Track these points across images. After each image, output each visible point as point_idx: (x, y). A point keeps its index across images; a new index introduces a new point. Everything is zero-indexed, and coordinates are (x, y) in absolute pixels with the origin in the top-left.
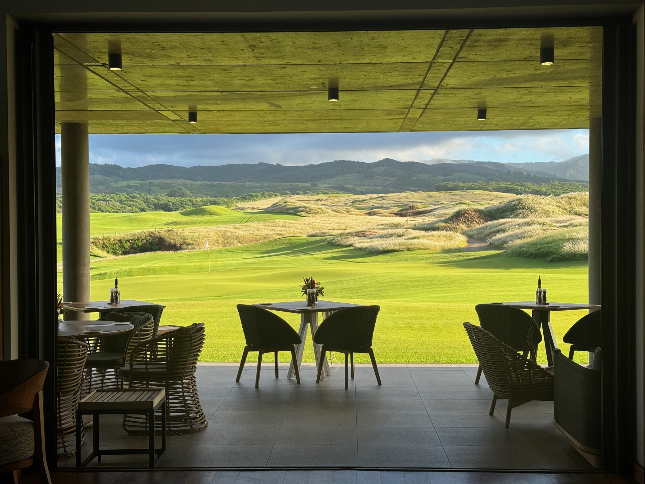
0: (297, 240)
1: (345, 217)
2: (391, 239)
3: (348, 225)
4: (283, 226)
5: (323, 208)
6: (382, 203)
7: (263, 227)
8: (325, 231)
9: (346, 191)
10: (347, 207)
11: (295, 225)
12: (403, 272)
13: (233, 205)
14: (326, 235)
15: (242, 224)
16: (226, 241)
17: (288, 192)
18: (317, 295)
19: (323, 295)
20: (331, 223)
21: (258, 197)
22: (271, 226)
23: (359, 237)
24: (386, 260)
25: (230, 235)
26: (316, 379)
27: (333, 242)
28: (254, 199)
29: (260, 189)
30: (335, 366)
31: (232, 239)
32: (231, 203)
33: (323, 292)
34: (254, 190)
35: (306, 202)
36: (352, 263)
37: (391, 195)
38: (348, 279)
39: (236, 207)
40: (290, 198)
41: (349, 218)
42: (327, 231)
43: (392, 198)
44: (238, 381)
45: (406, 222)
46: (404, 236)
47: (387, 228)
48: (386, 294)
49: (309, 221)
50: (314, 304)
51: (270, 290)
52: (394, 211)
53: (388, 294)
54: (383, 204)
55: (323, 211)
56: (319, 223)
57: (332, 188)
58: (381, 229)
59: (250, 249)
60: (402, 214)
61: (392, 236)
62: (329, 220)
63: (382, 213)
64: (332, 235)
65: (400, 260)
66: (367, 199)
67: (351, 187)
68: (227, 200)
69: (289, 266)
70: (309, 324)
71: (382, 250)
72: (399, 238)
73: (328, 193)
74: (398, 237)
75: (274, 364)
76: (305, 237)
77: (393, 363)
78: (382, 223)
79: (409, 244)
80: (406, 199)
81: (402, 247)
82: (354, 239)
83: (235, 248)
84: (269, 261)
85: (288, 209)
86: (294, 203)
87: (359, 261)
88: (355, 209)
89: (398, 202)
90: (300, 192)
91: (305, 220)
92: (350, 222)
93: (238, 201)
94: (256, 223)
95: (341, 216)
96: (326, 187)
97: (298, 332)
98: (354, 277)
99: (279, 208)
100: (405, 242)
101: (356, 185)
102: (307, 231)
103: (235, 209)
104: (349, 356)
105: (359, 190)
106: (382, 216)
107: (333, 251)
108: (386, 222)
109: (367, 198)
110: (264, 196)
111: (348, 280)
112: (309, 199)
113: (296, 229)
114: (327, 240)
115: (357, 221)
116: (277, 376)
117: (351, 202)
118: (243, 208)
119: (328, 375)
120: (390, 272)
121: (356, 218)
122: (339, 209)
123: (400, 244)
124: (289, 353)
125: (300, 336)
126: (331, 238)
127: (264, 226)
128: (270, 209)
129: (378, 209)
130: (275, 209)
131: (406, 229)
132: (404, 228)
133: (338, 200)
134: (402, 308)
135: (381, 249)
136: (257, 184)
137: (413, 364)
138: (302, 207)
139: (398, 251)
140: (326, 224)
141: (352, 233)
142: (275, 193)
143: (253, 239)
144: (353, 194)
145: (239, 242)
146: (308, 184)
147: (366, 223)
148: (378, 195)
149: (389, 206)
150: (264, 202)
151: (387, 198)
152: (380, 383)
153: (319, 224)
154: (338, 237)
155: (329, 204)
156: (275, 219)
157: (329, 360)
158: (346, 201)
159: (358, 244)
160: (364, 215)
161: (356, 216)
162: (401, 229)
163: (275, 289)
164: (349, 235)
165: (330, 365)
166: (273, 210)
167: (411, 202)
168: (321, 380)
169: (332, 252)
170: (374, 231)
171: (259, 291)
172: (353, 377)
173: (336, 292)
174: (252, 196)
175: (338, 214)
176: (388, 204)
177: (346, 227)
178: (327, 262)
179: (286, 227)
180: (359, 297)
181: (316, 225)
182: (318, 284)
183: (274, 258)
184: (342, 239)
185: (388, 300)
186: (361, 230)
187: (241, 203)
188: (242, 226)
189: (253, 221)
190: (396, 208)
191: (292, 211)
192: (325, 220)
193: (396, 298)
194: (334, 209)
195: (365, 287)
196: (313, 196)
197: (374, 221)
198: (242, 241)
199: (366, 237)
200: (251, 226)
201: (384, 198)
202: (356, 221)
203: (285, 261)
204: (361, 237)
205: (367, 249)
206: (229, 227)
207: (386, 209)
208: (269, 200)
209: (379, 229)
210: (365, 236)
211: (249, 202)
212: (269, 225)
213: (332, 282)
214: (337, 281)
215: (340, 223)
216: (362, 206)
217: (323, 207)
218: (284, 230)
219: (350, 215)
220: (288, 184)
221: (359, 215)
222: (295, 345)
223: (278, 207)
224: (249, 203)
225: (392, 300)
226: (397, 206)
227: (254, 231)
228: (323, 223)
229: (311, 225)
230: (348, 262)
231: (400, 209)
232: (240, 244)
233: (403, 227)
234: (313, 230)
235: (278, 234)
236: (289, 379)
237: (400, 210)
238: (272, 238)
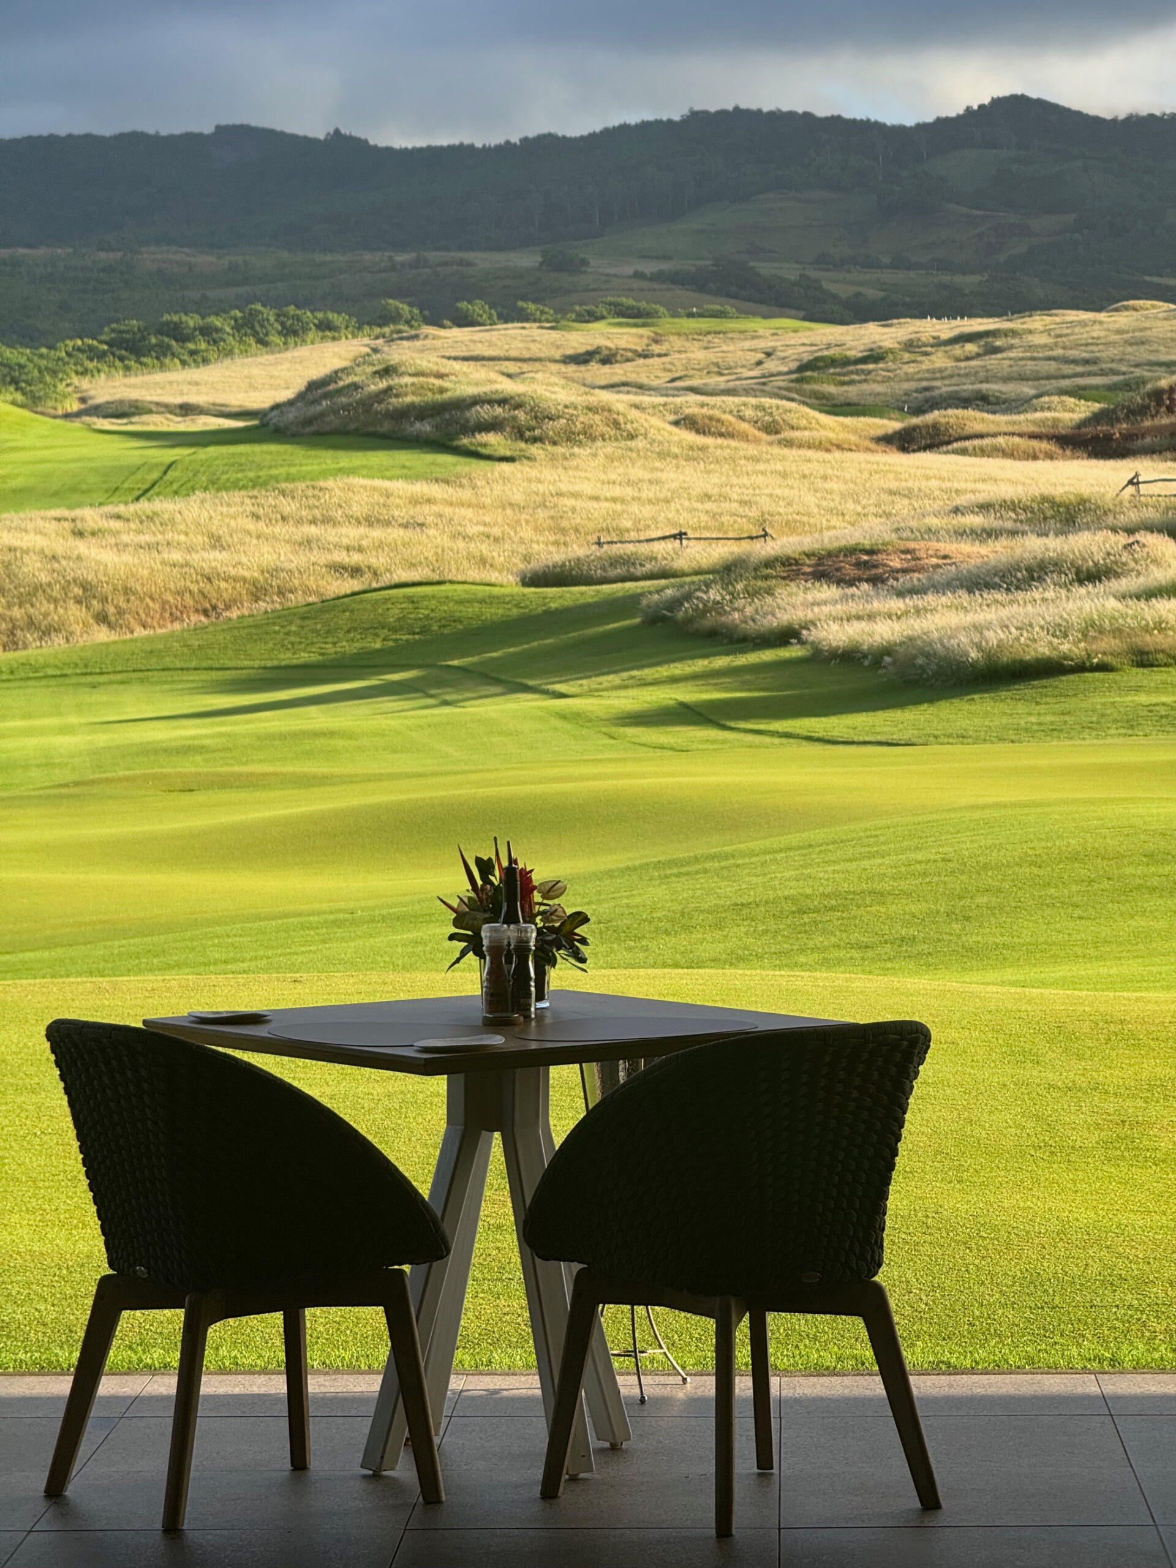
0: (461, 602)
1: (756, 460)
2: (1037, 595)
3: (773, 508)
4: (370, 521)
5: (620, 407)
6: (982, 375)
7: (250, 525)
8: (630, 548)
9: (761, 302)
10: (767, 401)
11: (448, 511)
12: (1106, 801)
13: (61, 387)
14: (639, 571)
15: (121, 509)
16: (17, 613)
17: (406, 308)
18: (545, 960)
19: (583, 960)
20: (667, 501)
21: (215, 342)
22: (299, 522)
23: (839, 582)
24: (1005, 728)
25: (44, 578)
26: (539, 1473)
27: (680, 615)
28: (192, 353)
29: (231, 292)
30: (658, 1392)
31: (56, 601)
32: (48, 379)
33: (584, 941)
34: (194, 294)
35: (512, 367)
36: (795, 748)
37: (1037, 322)
38: (766, 843)
39: (83, 400)
40: (418, 344)
41: (779, 467)
42: (644, 549)
43: (1043, 340)
44: (55, 1489)
45: (1131, 489)
46: (1117, 575)
47: (1009, 525)
48: (999, 940)
49: (534, 487)
50: (527, 1017)
51: (286, 916)
52: (1056, 421)
53: (1007, 939)
54: (987, 380)
55: (616, 424)
56: (596, 498)
57: (676, 279)
58: (973, 531)
59: (168, 661)
60: (1108, 438)
61: (1040, 579)
62: (658, 482)
63: (981, 436)
64: (673, 574)
65: (1090, 727)
66: (891, 351)
67: (790, 272)
68: (23, 361)
69: (404, 763)
70: (497, 1135)
71: (982, 662)
72: (1083, 591)
73: (649, 315)
74: (1081, 582)
75: (279, 1385)
76: (508, 583)
77: (1019, 1370)
78: (981, 498)
79: (1147, 630)
80: (1129, 349)
81: (1105, 647)
82: (810, 597)
83: (75, 659)
84: (283, 736)
85: (403, 414)
86: (440, 376)
87: (836, 734)
88: (817, 414)
89: (1080, 369)
90: (477, 308)
91: (505, 479)
92: (787, 492)
93: (90, 365)
94: (203, 502)
95: (727, 452)
96: (638, 275)
97: (424, 1189)
98: (805, 835)
99: (345, 408)
100: (1124, 616)
101: (823, 261)
102: (522, 549)
103: (78, 414)
104: (742, 1331)
105: (843, 291)
106: (983, 452)
107: (678, 669)
108: (1007, 492)
109: (887, 344)
110: (255, 334)
111: (766, 852)
112: (535, 350)
113: (453, 537)
114: (644, 602)
115: (829, 485)
116: (299, 1460)
117: (794, 365)
118: (126, 409)
119: (614, 1448)
120: (1023, 798)
121: (821, 469)
122: (717, 413)
123: (1091, 629)
124: (374, 1317)
125: (439, 1215)
126: (669, 592)
127: (256, 517)
128: (291, 415)
129: (960, 412)
130: (322, 414)
131: (1130, 531)
132: (1114, 530)
133: (711, 356)
134: (1086, 1027)
135: (974, 654)
136: (206, 260)
137: (1139, 1378)
138: (490, 402)
139: (1082, 668)
140: (635, 508)
141: (797, 562)
142: (320, 315)
143: (189, 601)
144: (804, 319)
145: (102, 618)
146: (526, 260)
147: (885, 497)
148: (958, 321)
149: (1028, 390)
150: (255, 371)
151: (1015, 341)
152: (929, 1498)
153: (595, 505)
154: (708, 585)
155: (655, 383)
156: (325, 474)
157: (626, 1354)
158: (759, 363)
159: (835, 627)
160: (873, 446)
161: (821, 455)
162: (1100, 536)
163: (316, 906)
164: (780, 570)
165: (627, 1385)
166: (309, 421)
167: (1160, 364)
168: (574, 1479)
169: (674, 680)
170: (934, 544)
171: (218, 922)
172: (765, 1459)
173: (688, 929)
174: (180, 334)
175: (709, 441)
176: (1022, 378)
177: (762, 522)
178: (643, 740)
179: (387, 523)
180: (836, 954)
181: (574, 510)
182: (553, 890)
183: (317, 718)
184: (734, 596)
185: (1010, 974)
186: (852, 542)
187: (109, 376)
188: (118, 517)
189: (183, 490)
190: (1070, 401)
191: (425, 427)
192: (629, 483)
193: (1055, 959)
194: (688, 411)
195: (872, 892)
196: (555, 335)
197: (934, 484)
198: (120, 612)
199: (883, 581)
200: (172, 521)
201: (998, 343)
202: (819, 483)
203: (381, 734)
204: (851, 583)
205: (887, 659)
206: (41, 523)
207: (1005, 412)
208: (288, 355)
209: (961, 534)
210: (875, 581)
211: (163, 367)
212: (287, 510)
213: (672, 863)
214: (696, 859)
215: (726, 498)
216: (861, 394)
217: (618, 401)
218: (380, 546)
219: (786, 451)
220: (401, 258)
221: (839, 447)
222: (406, 1268)
223: (344, 400)
224: (159, 377)
225: (1033, 973)
226: (1078, 393)
227: (190, 549)
228: (623, 501)
229: (541, 514)
230: (767, 740)
231: (1097, 406)
232: (104, 629)
233: (1110, 520)
234: (556, 543)
235: (339, 569)
236: (376, 1476)
237: (1097, 418)
238: (307, 591)
